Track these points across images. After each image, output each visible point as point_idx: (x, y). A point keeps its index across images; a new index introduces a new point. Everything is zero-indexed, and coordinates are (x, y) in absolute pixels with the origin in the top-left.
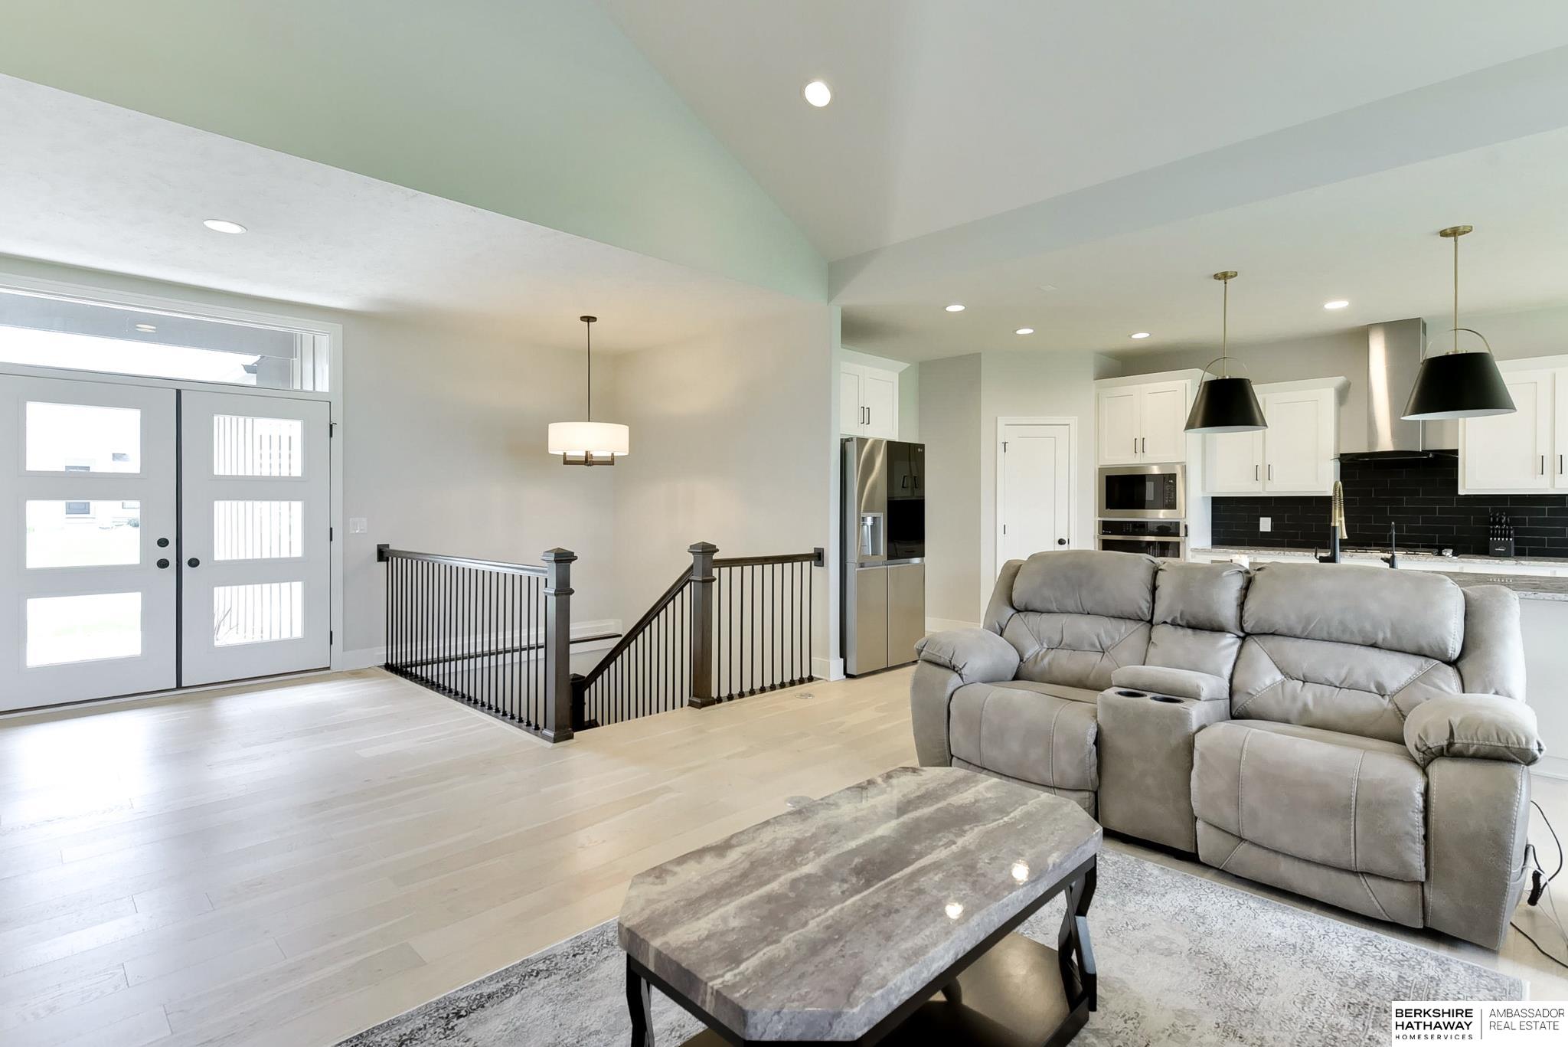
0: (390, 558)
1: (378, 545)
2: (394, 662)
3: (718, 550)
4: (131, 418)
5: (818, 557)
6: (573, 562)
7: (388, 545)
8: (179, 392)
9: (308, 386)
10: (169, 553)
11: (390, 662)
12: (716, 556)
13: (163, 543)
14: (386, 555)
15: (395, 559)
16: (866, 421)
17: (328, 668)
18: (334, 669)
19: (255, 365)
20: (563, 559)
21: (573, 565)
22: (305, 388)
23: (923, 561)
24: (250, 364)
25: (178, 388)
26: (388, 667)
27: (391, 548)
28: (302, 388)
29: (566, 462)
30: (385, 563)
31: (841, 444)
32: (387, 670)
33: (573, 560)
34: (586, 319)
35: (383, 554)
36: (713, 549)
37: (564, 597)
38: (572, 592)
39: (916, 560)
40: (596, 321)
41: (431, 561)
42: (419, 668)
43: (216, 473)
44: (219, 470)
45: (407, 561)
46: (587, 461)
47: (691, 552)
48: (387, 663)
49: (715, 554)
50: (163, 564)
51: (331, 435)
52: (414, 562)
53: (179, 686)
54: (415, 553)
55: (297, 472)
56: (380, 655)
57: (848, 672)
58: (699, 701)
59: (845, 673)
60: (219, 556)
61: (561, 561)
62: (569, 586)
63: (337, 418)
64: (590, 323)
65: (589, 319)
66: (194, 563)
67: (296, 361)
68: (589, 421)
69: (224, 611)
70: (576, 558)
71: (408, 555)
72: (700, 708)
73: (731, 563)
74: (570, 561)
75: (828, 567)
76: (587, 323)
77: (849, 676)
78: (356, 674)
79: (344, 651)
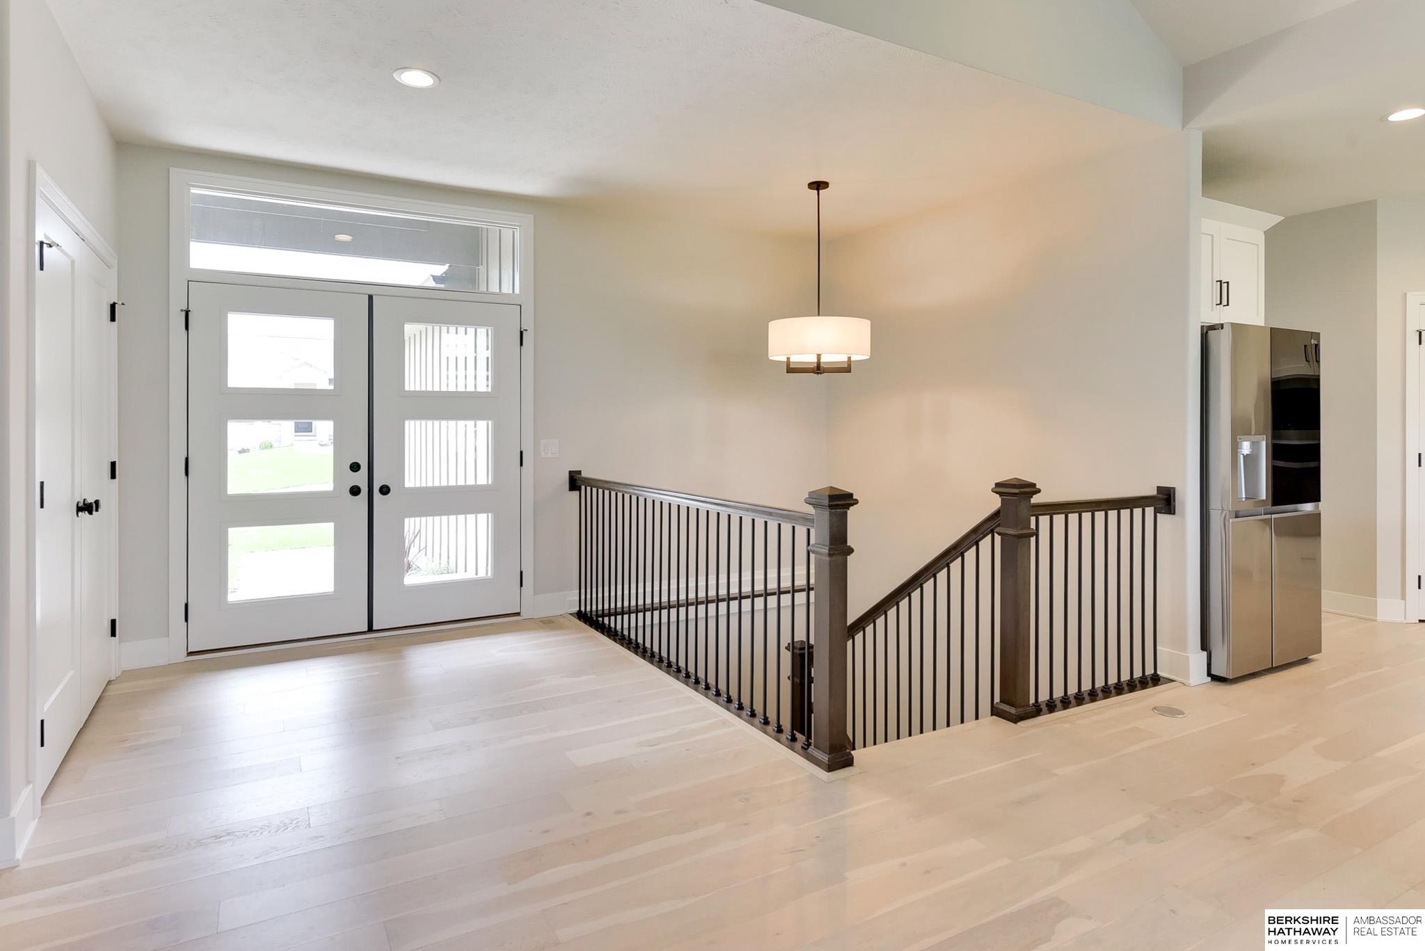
0: (583, 487)
1: (570, 472)
2: (588, 608)
3: (1039, 491)
4: (325, 327)
5: (1165, 501)
6: (851, 508)
7: (580, 471)
8: (371, 298)
9: (494, 288)
10: (360, 479)
11: (583, 609)
12: (1035, 499)
13: (355, 467)
14: (578, 483)
15: (589, 488)
16: (1225, 302)
17: (518, 614)
18: (524, 615)
19: (444, 275)
20: (840, 502)
21: (852, 513)
22: (490, 290)
23: (1317, 507)
24: (439, 275)
25: (370, 293)
26: (581, 616)
27: (583, 475)
28: (487, 290)
29: (790, 370)
30: (578, 492)
31: (1202, 334)
32: (580, 620)
33: (852, 505)
34: (815, 186)
35: (575, 481)
36: (1033, 489)
37: (840, 558)
38: (851, 551)
39: (1308, 507)
40: (828, 187)
41: (635, 494)
42: (613, 618)
43: (407, 388)
44: (410, 386)
45: (603, 491)
46: (818, 369)
47: (997, 493)
48: (580, 611)
49: (1034, 496)
50: (355, 491)
51: (521, 344)
52: (613, 494)
53: (370, 629)
54: (615, 483)
55: (483, 387)
56: (570, 601)
57: (1213, 672)
58: (1013, 710)
59: (1209, 674)
60: (409, 483)
61: (837, 506)
62: (846, 542)
63: (528, 324)
64: (820, 191)
65: (818, 186)
66: (385, 490)
67: (482, 268)
68: (819, 315)
69: (414, 532)
70: (856, 502)
71: (606, 486)
72: (1015, 722)
73: (1052, 509)
74: (848, 506)
75: (1183, 515)
76: (816, 191)
77: (1216, 679)
78: (548, 624)
79: (535, 593)
